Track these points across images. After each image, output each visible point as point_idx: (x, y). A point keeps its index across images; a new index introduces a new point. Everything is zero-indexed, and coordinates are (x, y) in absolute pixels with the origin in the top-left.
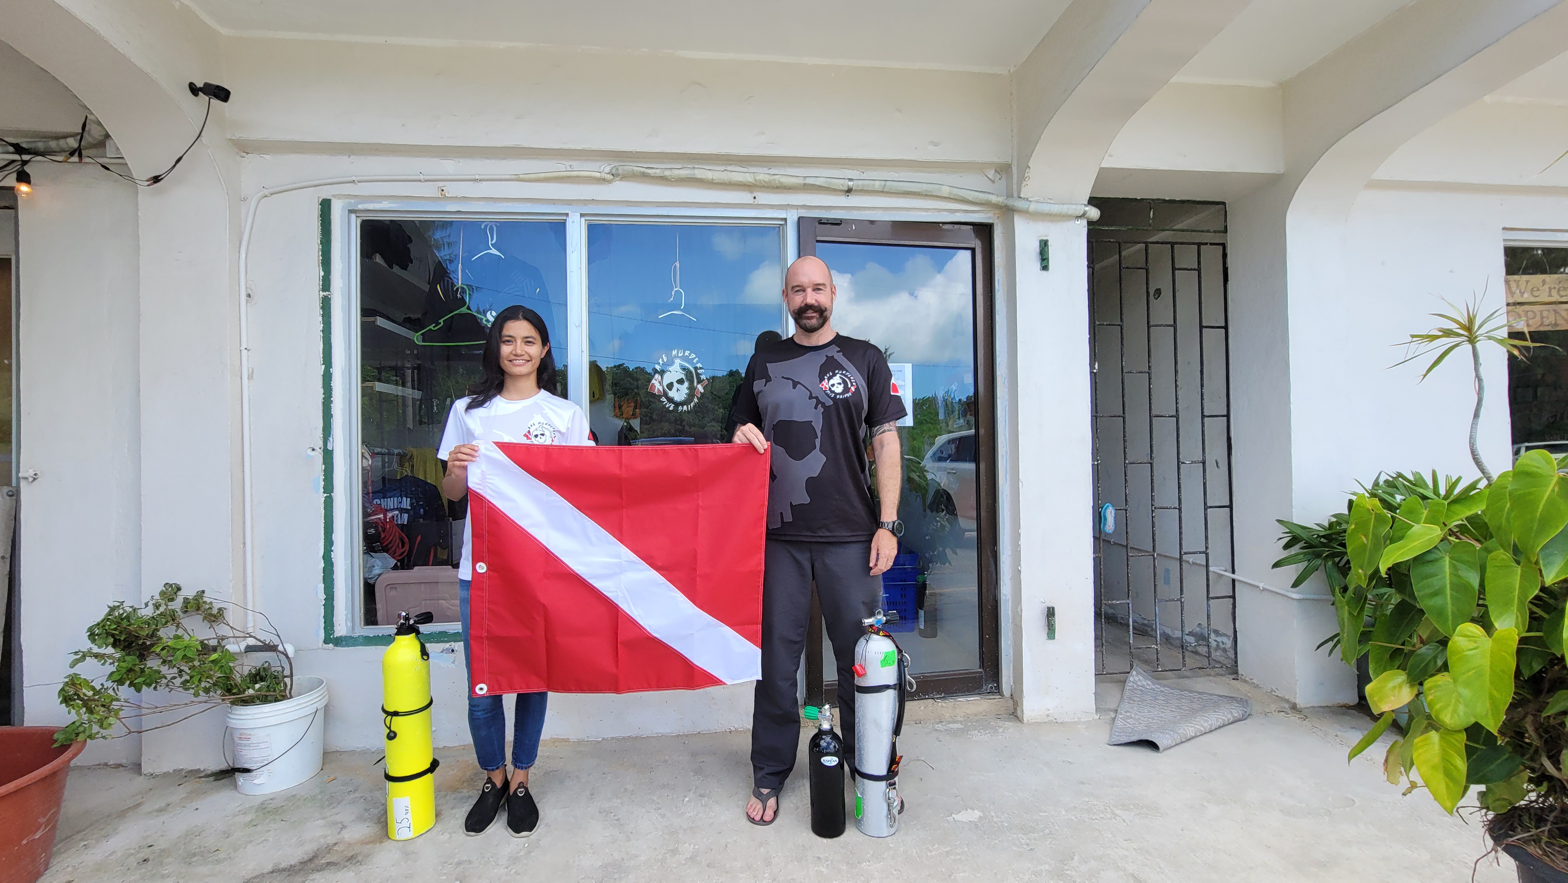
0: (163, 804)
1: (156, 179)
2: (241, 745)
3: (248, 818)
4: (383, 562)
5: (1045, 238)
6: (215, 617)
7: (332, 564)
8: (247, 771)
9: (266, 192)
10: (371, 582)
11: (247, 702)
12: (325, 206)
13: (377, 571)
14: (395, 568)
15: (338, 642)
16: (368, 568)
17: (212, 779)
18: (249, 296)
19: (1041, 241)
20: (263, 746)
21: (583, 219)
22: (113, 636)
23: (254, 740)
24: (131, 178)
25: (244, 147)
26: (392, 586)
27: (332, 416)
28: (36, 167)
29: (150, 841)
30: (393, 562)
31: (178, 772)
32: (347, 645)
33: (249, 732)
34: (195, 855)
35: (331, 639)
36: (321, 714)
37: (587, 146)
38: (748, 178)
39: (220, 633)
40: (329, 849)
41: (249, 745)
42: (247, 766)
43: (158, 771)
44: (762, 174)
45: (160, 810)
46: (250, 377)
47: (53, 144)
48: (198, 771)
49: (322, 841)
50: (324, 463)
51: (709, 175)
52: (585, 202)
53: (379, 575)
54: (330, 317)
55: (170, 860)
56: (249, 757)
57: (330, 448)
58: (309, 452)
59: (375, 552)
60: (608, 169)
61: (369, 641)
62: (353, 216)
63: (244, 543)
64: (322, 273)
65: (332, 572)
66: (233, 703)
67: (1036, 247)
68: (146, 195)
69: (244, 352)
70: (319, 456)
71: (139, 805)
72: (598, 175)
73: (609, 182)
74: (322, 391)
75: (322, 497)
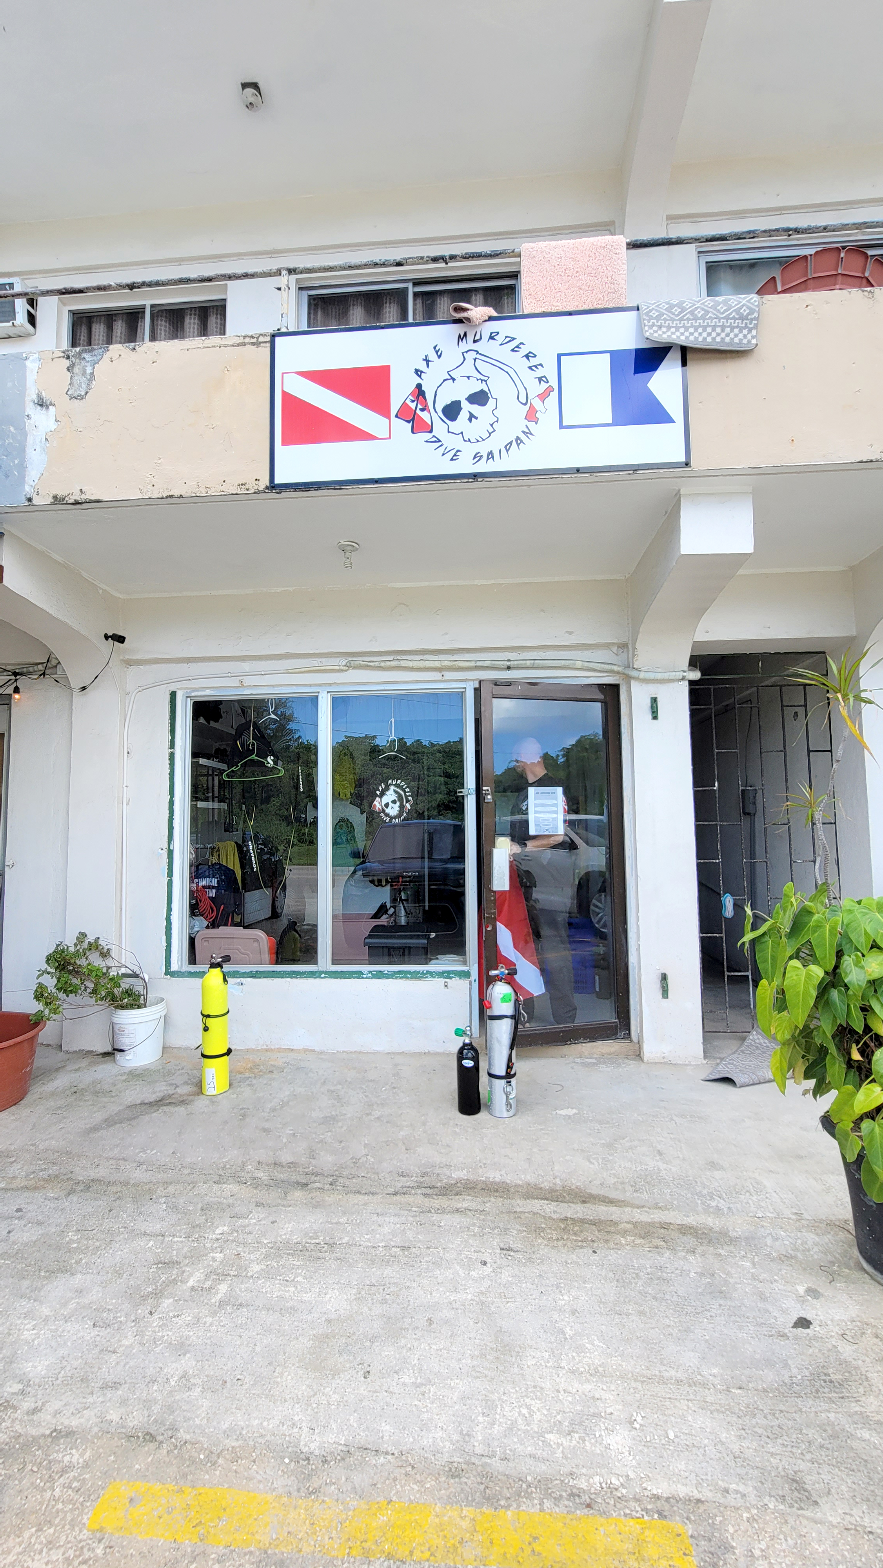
0: (77, 1067)
1: (84, 688)
2: (119, 1034)
3: (124, 1078)
4: (201, 922)
5: (655, 696)
6: (105, 954)
7: (171, 923)
8: (122, 1051)
9: (140, 689)
10: (193, 936)
11: (123, 1007)
12: (173, 695)
13: (196, 929)
14: (207, 927)
15: (173, 974)
16: (191, 927)
17: (101, 1056)
18: (128, 753)
19: (652, 698)
20: (131, 1035)
21: (329, 694)
22: (58, 961)
23: (126, 1032)
24: (71, 688)
25: (129, 663)
26: (205, 939)
27: (173, 828)
28: (22, 682)
29: (75, 1084)
30: (206, 923)
31: (81, 1051)
32: (178, 977)
33: (123, 1026)
34: (99, 1093)
35: (168, 972)
36: (162, 1020)
37: (330, 650)
38: (437, 664)
39: (109, 964)
40: (170, 1096)
41: (124, 1035)
42: (122, 1048)
43: (71, 1050)
44: (446, 660)
45: (76, 1070)
46: (128, 804)
47: (31, 669)
48: (92, 1051)
49: (166, 1092)
50: (168, 858)
51: (410, 664)
52: (330, 685)
53: (198, 932)
54: (174, 765)
55: (87, 1093)
56: (124, 1042)
57: (171, 848)
58: (160, 850)
59: (195, 916)
60: (344, 663)
61: (192, 975)
62: (189, 699)
63: (121, 909)
64: (170, 738)
65: (171, 928)
66: (117, 1007)
67: (648, 702)
68: (77, 698)
69: (125, 788)
70: (165, 853)
71: (64, 1066)
72: (337, 668)
73: (346, 671)
74: (168, 812)
75: (166, 879)
